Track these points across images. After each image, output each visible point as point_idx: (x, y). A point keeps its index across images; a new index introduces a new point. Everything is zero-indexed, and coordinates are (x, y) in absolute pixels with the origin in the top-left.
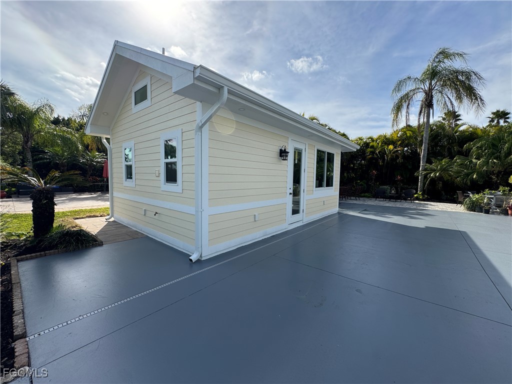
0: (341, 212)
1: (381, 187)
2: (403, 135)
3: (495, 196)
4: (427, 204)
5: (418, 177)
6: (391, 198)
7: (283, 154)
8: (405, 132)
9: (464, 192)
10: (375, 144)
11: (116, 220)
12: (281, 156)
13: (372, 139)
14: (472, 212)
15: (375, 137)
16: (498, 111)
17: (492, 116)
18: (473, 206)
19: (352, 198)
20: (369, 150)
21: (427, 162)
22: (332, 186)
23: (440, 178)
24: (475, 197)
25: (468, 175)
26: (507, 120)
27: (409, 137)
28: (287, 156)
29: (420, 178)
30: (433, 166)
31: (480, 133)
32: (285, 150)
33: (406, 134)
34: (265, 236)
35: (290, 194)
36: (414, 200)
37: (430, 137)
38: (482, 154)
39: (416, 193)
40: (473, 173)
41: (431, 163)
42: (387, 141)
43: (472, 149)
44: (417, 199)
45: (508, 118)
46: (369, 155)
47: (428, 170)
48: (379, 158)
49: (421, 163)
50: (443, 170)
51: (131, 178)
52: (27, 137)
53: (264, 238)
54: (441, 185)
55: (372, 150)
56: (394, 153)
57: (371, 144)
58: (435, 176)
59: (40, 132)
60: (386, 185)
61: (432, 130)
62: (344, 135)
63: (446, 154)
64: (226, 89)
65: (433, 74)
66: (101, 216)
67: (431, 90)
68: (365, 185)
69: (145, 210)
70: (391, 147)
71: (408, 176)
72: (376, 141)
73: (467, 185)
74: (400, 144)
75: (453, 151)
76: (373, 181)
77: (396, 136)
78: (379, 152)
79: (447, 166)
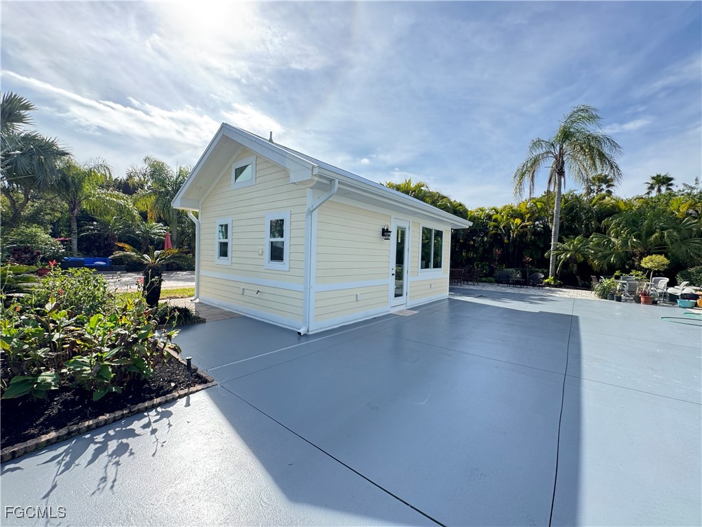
0: (452, 297)
1: (506, 270)
2: (532, 207)
3: (628, 281)
4: (555, 291)
5: (549, 258)
6: (517, 283)
7: (385, 233)
9: (597, 277)
10: (499, 216)
11: (203, 302)
12: (383, 235)
13: (495, 209)
14: (603, 300)
15: (499, 207)
16: (658, 176)
17: (651, 181)
18: (604, 293)
19: (469, 283)
20: (492, 223)
21: (559, 241)
22: (440, 267)
23: (573, 260)
24: (606, 282)
25: (605, 257)
26: (670, 187)
27: (537, 212)
28: (389, 235)
29: (551, 259)
30: (566, 246)
31: (622, 206)
32: (387, 229)
33: (536, 205)
35: (393, 274)
36: (544, 286)
38: (620, 232)
39: (547, 278)
40: (611, 254)
41: (563, 242)
42: (515, 214)
43: (610, 225)
44: (548, 284)
45: (671, 185)
46: (492, 230)
47: (559, 251)
48: (504, 234)
49: (552, 241)
50: (577, 250)
51: (227, 256)
52: (74, 204)
53: (365, 319)
55: (495, 223)
56: (522, 227)
57: (494, 217)
59: (90, 196)
60: (511, 268)
64: (337, 181)
65: (566, 135)
66: (182, 298)
67: (561, 154)
69: (243, 289)
70: (518, 221)
72: (501, 213)
73: (603, 269)
74: (530, 217)
75: (590, 228)
76: (497, 263)
77: (524, 208)
78: (504, 227)
79: (582, 246)
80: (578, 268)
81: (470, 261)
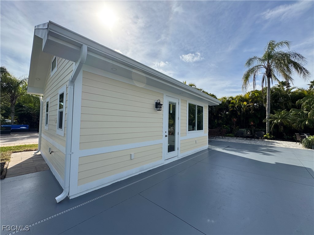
0: (210, 148)
1: (240, 130)
2: (252, 95)
4: (274, 142)
5: (265, 123)
6: (247, 137)
7: (158, 106)
8: (254, 94)
9: (300, 134)
10: (234, 101)
12: (156, 107)
13: (232, 98)
14: (309, 149)
15: (234, 97)
17: (311, 84)
18: (309, 145)
19: (220, 137)
20: (230, 105)
21: (271, 113)
22: (203, 130)
23: (281, 124)
24: (310, 138)
25: (302, 122)
27: (256, 97)
28: (161, 107)
29: (267, 123)
30: (275, 116)
31: (306, 93)
32: (159, 103)
33: (255, 95)
34: (141, 171)
35: (166, 136)
36: (264, 139)
37: (271, 96)
38: (310, 107)
39: (265, 134)
40: (305, 120)
41: (274, 114)
42: (242, 99)
43: (302, 104)
44: (266, 138)
46: (231, 108)
47: (272, 118)
48: (238, 110)
49: (267, 113)
50: (282, 118)
52: (13, 98)
54: (282, 129)
55: (232, 105)
56: (247, 107)
57: (232, 102)
58: (278, 122)
59: (22, 94)
60: (244, 128)
61: (272, 92)
62: (213, 96)
63: (284, 107)
65: (269, 56)
67: (269, 66)
68: (229, 128)
69: (50, 148)
70: (245, 103)
71: (258, 122)
72: (235, 100)
73: (302, 129)
74: (251, 101)
75: (288, 106)
76: (234, 126)
77: (248, 96)
78: (237, 106)
79: (285, 116)
80: (284, 128)
81: (219, 125)
